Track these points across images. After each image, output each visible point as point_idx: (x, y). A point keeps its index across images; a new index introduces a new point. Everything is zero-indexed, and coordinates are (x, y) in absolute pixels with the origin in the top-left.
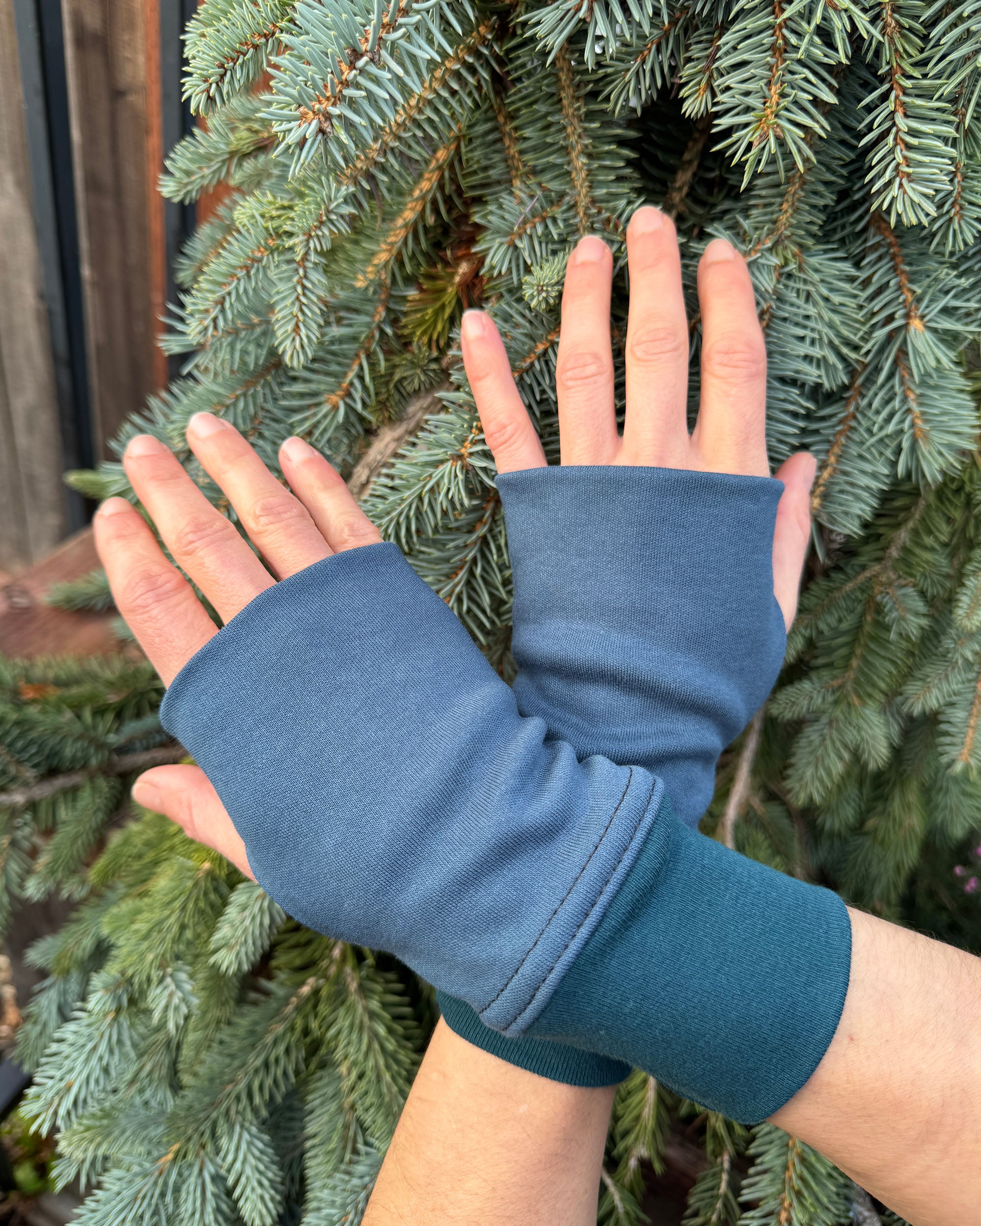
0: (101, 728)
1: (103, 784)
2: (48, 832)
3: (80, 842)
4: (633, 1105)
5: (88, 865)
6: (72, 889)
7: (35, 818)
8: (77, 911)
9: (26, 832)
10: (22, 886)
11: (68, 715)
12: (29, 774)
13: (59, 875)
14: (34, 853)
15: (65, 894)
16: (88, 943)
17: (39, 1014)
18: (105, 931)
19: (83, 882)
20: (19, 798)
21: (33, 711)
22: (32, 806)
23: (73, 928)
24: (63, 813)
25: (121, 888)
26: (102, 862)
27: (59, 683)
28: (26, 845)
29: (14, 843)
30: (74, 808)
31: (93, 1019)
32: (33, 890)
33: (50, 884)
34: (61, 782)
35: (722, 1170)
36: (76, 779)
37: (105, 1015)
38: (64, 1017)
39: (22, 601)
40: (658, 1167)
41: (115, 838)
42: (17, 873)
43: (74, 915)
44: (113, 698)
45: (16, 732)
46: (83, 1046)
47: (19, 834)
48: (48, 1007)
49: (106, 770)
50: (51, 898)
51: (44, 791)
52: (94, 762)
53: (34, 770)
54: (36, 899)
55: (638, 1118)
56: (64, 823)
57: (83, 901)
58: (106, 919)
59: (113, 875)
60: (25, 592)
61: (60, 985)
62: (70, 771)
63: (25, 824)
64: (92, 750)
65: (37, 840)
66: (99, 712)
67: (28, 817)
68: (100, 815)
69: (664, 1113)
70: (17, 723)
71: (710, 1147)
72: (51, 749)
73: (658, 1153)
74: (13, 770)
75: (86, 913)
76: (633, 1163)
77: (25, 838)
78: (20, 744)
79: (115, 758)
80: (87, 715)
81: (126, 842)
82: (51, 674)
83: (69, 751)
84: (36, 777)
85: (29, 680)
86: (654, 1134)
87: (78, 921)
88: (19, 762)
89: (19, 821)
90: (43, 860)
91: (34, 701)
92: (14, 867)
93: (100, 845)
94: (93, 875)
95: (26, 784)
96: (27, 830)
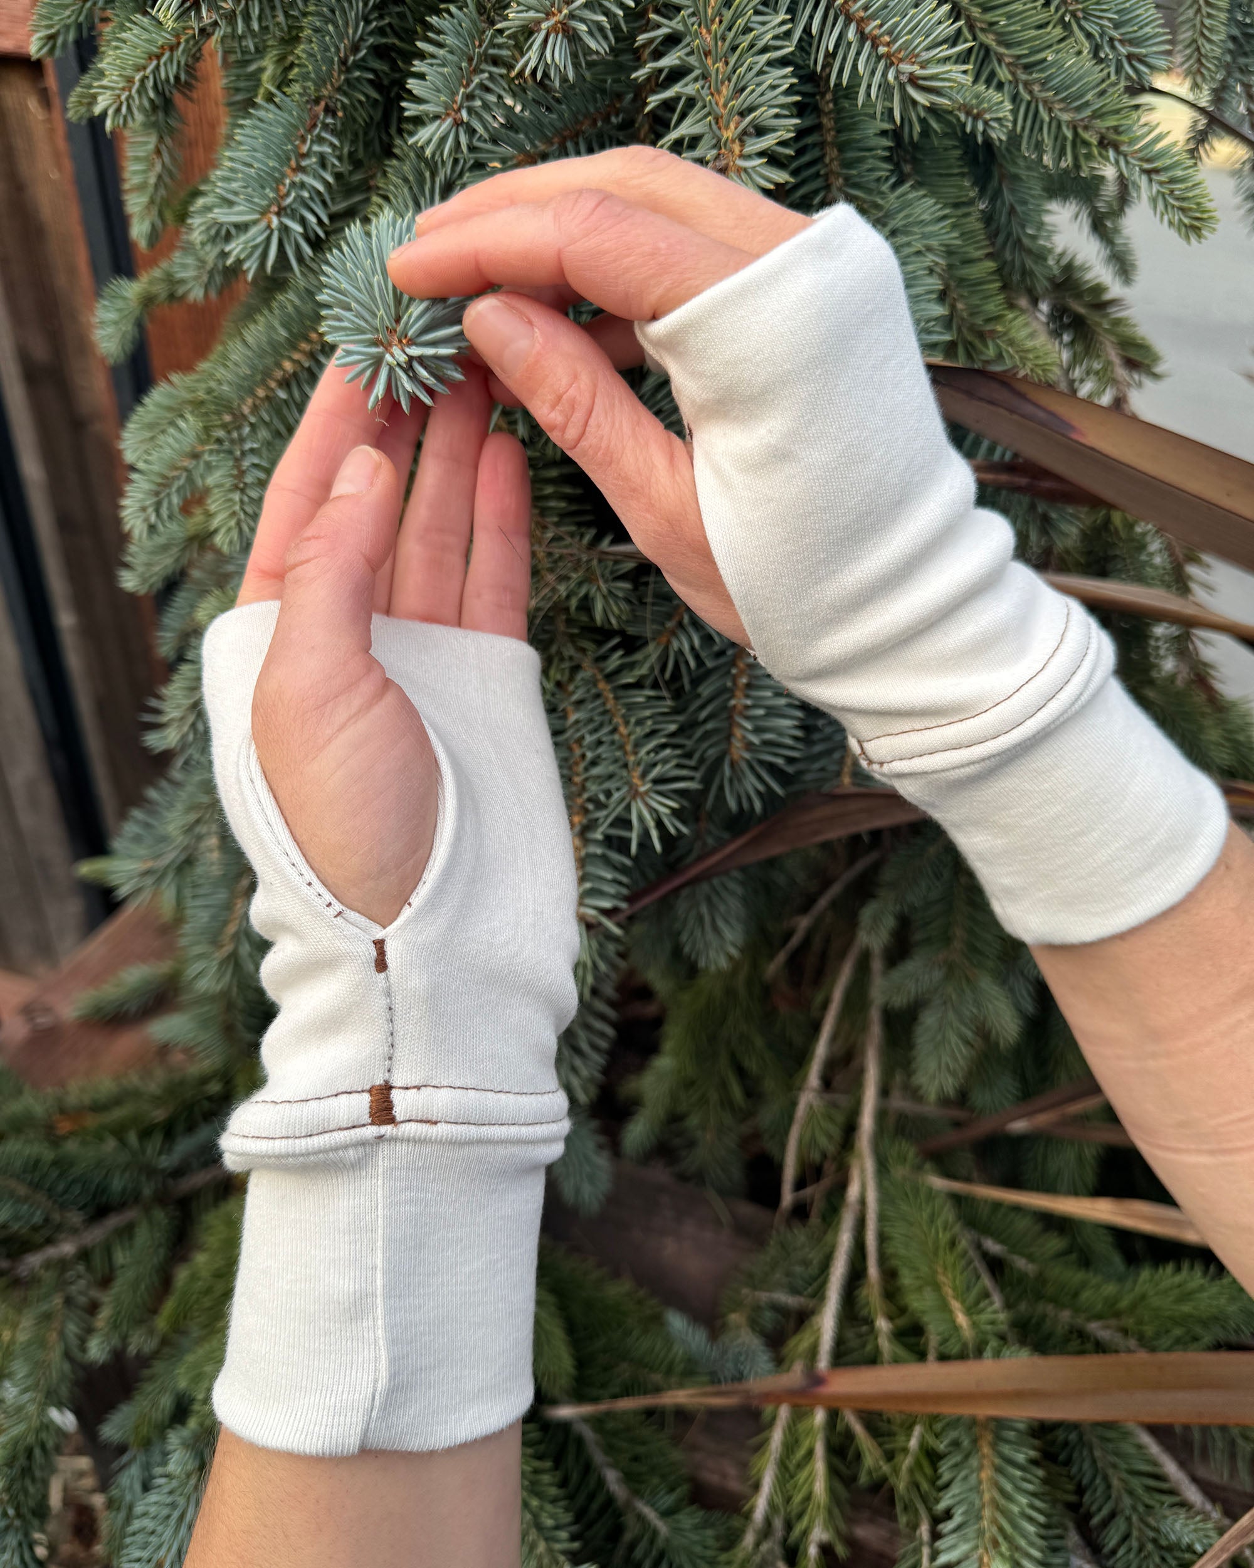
0: (149, 1151)
1: (160, 1216)
2: (106, 1282)
3: (143, 1287)
4: (801, 1481)
5: (154, 1311)
6: (139, 1342)
7: (89, 1268)
8: (149, 1367)
9: (81, 1287)
10: (84, 1350)
11: (111, 1144)
12: (75, 1218)
13: (124, 1328)
14: (93, 1308)
15: (132, 1350)
16: (166, 1402)
17: (122, 1497)
18: (183, 1384)
19: (151, 1332)
20: (68, 1248)
21: (71, 1147)
22: (84, 1255)
23: (148, 1387)
24: (120, 1257)
25: (196, 1332)
26: (169, 1306)
27: (98, 1107)
28: (82, 1300)
29: (68, 1301)
30: (131, 1247)
31: (175, 1483)
32: (97, 1350)
33: (115, 1341)
34: (113, 1221)
35: (921, 1544)
36: (130, 1214)
37: (188, 1476)
38: (146, 1488)
39: (43, 1020)
40: (841, 1550)
41: (182, 1275)
42: (76, 1335)
43: (146, 1372)
44: (159, 1115)
45: (55, 1174)
46: (168, 1517)
47: (73, 1289)
48: (131, 1488)
49: (161, 1198)
50: (118, 1355)
51: (95, 1235)
52: (147, 1191)
53: (81, 1213)
54: (101, 1361)
55: (808, 1498)
56: (123, 1267)
57: (155, 1355)
58: (181, 1370)
59: (185, 1317)
60: (47, 1010)
61: (141, 1458)
62: (122, 1206)
63: (79, 1277)
64: (143, 1178)
65: (95, 1293)
66: (146, 1134)
67: (81, 1268)
68: (162, 1251)
69: (839, 1487)
70: (55, 1163)
71: (903, 1519)
72: (98, 1186)
73: (838, 1532)
74: (56, 1217)
75: (159, 1367)
76: (813, 1551)
77: (81, 1293)
78: (61, 1187)
79: (170, 1182)
80: (132, 1138)
81: (194, 1277)
82: (87, 1100)
83: (117, 1184)
84: (84, 1221)
85: (63, 1111)
86: (830, 1512)
87: (151, 1378)
88: (63, 1207)
89: (70, 1274)
90: (104, 1315)
91: (72, 1133)
92: (72, 1328)
93: (165, 1283)
94: (161, 1323)
95: (74, 1231)
96: (82, 1283)
